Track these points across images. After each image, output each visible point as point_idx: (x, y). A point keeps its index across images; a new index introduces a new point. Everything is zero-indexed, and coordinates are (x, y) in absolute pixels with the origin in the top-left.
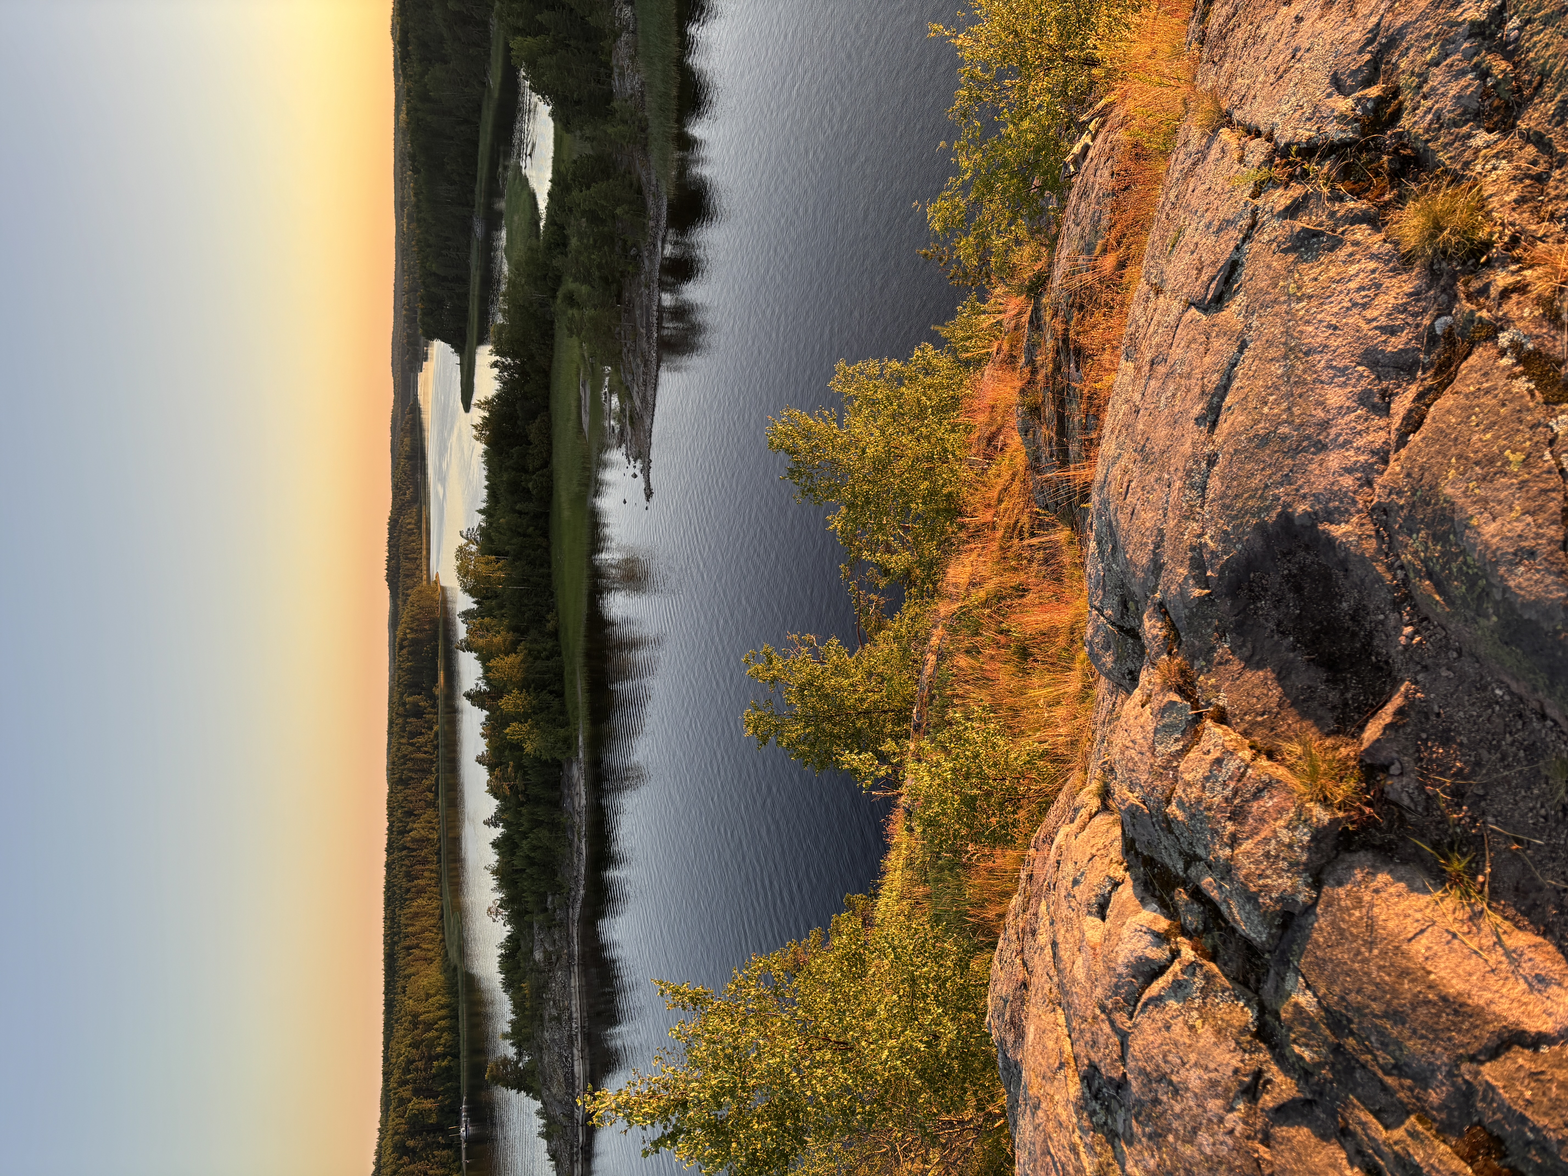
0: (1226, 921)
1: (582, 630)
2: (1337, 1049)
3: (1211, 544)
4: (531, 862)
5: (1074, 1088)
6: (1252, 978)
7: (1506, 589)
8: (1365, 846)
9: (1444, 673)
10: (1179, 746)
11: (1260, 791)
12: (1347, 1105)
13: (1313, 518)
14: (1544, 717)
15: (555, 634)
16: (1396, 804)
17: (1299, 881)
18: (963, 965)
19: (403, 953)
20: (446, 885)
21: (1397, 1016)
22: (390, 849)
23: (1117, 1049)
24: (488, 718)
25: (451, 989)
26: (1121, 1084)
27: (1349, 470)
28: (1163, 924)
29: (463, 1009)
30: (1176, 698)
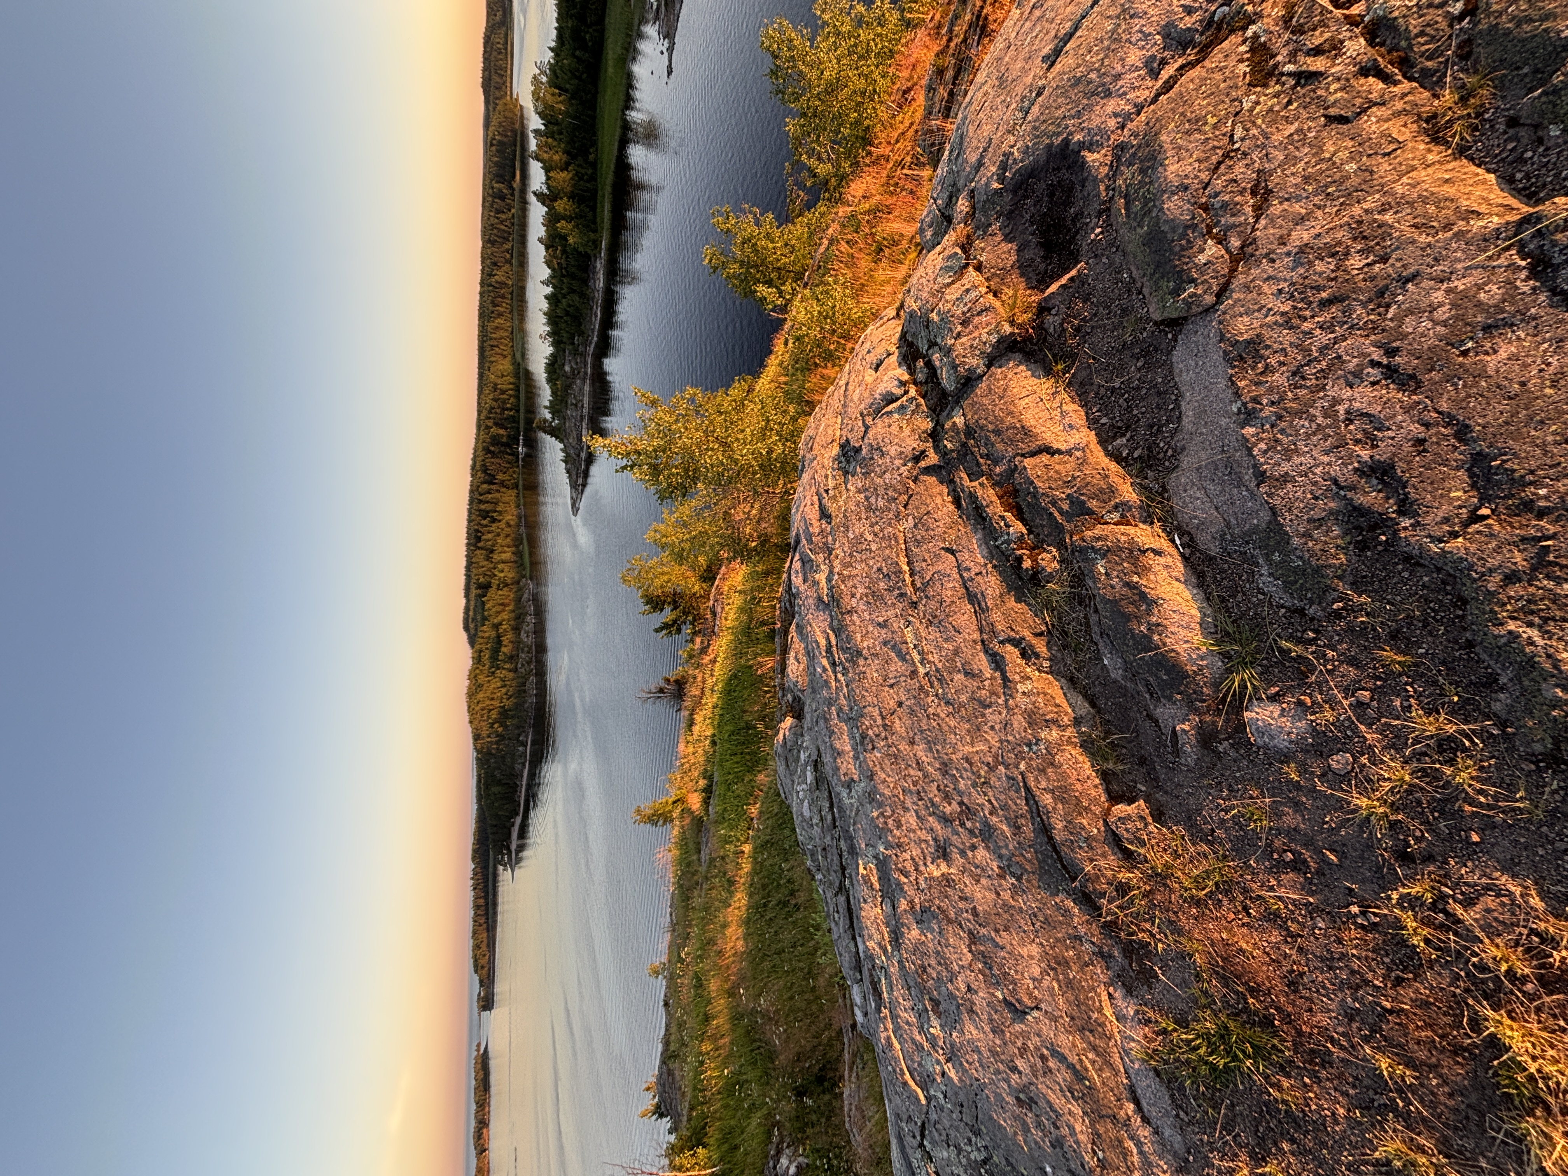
0: (938, 379)
1: (612, 167)
2: (964, 445)
3: (1016, 154)
4: (567, 313)
5: (835, 450)
6: (939, 409)
7: (1161, 209)
8: (1020, 350)
9: (1104, 260)
10: (950, 280)
11: (982, 311)
12: (957, 469)
13: (1082, 145)
14: (1140, 293)
15: (594, 165)
16: (1046, 331)
17: (981, 362)
18: (794, 419)
19: (488, 348)
20: (515, 314)
21: (998, 432)
22: (482, 284)
23: (862, 434)
24: (547, 213)
25: (517, 375)
26: (858, 450)
27: (1116, 115)
28: (906, 377)
29: (522, 387)
30: (959, 251)
